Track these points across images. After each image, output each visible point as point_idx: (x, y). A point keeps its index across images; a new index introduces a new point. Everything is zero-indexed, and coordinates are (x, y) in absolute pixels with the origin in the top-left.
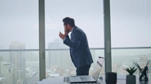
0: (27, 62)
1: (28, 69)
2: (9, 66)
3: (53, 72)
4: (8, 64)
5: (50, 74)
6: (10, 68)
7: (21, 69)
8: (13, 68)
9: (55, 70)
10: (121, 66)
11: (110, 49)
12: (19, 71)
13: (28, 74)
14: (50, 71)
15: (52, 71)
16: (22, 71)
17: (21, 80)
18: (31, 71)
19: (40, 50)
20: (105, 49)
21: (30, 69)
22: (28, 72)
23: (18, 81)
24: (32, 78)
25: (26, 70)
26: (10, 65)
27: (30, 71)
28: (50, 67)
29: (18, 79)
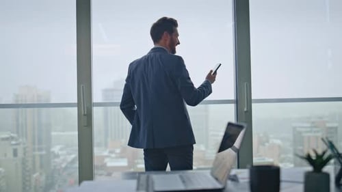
0: (53, 133)
1: (56, 149)
2: (13, 142)
3: (113, 155)
4: (12, 138)
5: (107, 160)
6: (15, 147)
7: (40, 149)
8: (22, 146)
9: (118, 151)
10: (268, 142)
11: (250, 101)
12: (37, 153)
13: (56, 160)
14: (106, 153)
15: (111, 152)
16: (44, 152)
17: (41, 174)
18: (64, 152)
19: (79, 105)
20: (237, 102)
21: (61, 149)
22: (57, 156)
23: (35, 176)
24: (66, 168)
25: (53, 152)
26: (16, 140)
27: (60, 153)
28: (106, 145)
29: (34, 173)
